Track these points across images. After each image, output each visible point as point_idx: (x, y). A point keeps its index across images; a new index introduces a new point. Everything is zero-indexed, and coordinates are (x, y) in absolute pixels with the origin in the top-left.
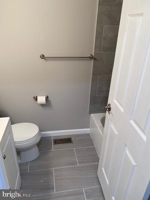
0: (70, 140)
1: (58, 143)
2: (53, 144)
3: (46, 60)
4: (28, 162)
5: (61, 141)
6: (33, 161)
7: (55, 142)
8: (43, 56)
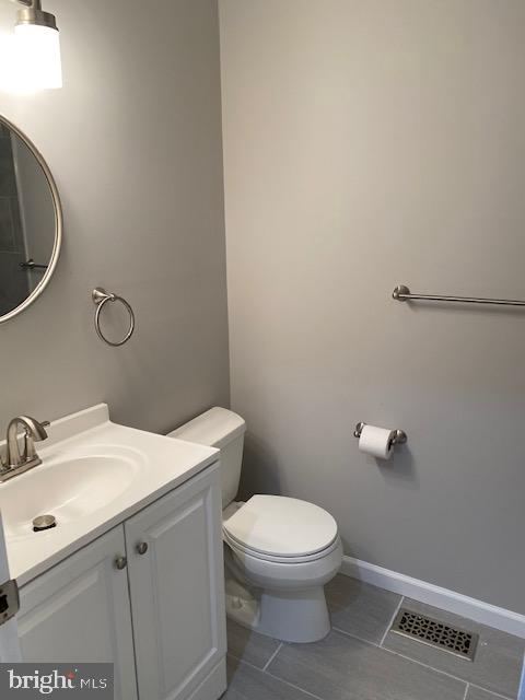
0: (467, 644)
1: (426, 634)
2: (391, 623)
3: (412, 305)
4: (280, 641)
5: (427, 630)
6: (294, 645)
7: (404, 620)
8: (406, 291)
